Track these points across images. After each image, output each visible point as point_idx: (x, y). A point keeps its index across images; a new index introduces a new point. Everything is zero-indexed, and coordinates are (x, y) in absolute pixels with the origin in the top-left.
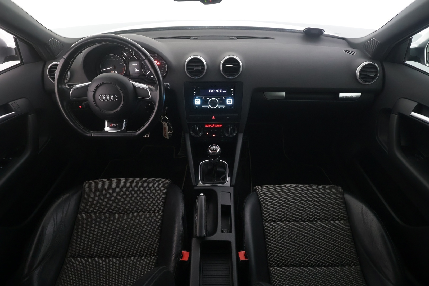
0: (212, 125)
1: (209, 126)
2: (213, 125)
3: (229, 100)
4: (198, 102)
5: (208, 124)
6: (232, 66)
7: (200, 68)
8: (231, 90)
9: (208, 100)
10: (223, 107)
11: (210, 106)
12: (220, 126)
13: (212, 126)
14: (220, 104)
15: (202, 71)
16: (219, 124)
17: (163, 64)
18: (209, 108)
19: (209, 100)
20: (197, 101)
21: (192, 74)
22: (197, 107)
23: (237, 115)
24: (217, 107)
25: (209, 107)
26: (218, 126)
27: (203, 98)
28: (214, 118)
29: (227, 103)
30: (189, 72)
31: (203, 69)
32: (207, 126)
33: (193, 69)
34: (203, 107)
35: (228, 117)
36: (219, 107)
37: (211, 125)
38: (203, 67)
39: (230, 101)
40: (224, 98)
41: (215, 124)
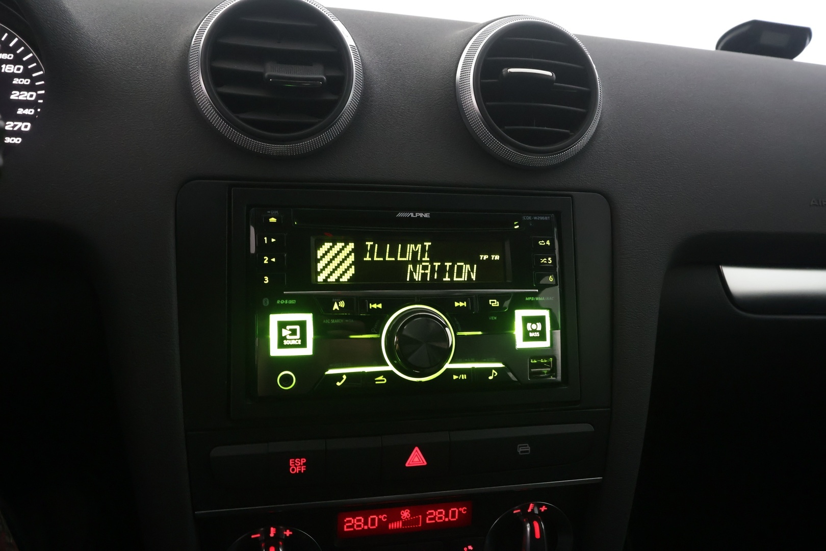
0: (399, 518)
1: (375, 520)
2: (406, 514)
3: (534, 320)
4: (295, 340)
5: (364, 510)
6: (549, 73)
7: (317, 74)
8: (541, 243)
9: (374, 322)
10: (488, 371)
11: (390, 367)
12: (456, 512)
13: (398, 525)
14: (466, 350)
15: (331, 97)
16: (445, 503)
17: (26, 82)
18: (381, 380)
19: (382, 316)
20: (285, 332)
21: (243, 116)
22: (287, 380)
23: (587, 428)
24: (449, 372)
25: (385, 374)
26: (437, 515)
27: (336, 307)
28: (416, 459)
29: (521, 344)
30: (223, 96)
31: (340, 84)
32: (354, 523)
33: (256, 80)
34: (339, 377)
35: (524, 449)
36: (459, 372)
37: (383, 517)
38: (334, 73)
39: (539, 326)
40: (495, 303)
41: (419, 506)
